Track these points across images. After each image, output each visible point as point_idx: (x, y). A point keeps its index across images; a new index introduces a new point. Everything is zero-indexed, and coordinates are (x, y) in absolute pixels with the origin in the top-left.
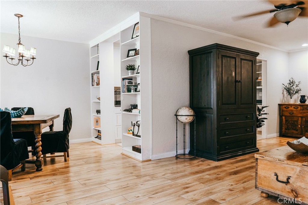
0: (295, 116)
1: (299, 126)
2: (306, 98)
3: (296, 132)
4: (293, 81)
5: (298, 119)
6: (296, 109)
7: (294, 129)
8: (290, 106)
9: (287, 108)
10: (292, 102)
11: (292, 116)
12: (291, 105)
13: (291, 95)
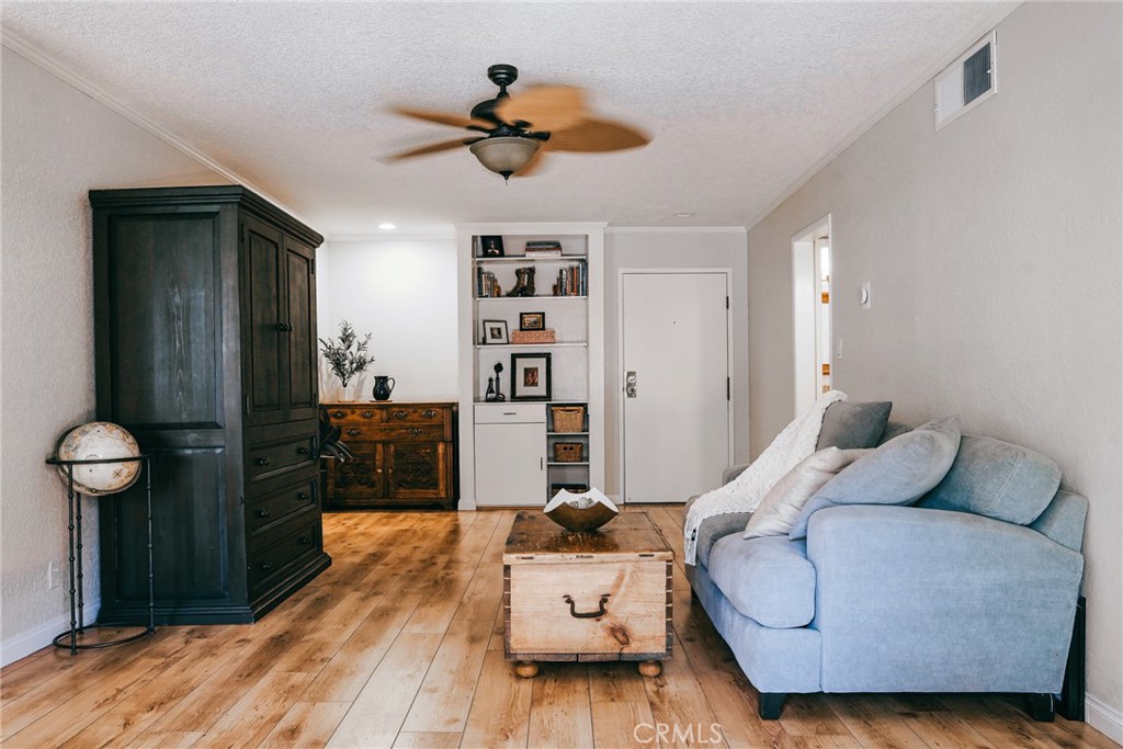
0: (365, 442)
1: (380, 471)
2: (390, 383)
3: (370, 490)
4: (349, 331)
5: (375, 450)
6: (367, 417)
7: (363, 481)
8: (349, 412)
9: (339, 418)
10: (348, 397)
11: (356, 442)
12: (352, 407)
13: (344, 375)
